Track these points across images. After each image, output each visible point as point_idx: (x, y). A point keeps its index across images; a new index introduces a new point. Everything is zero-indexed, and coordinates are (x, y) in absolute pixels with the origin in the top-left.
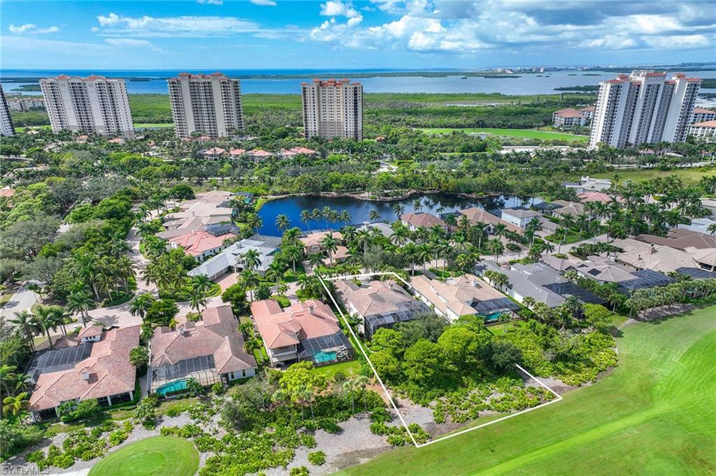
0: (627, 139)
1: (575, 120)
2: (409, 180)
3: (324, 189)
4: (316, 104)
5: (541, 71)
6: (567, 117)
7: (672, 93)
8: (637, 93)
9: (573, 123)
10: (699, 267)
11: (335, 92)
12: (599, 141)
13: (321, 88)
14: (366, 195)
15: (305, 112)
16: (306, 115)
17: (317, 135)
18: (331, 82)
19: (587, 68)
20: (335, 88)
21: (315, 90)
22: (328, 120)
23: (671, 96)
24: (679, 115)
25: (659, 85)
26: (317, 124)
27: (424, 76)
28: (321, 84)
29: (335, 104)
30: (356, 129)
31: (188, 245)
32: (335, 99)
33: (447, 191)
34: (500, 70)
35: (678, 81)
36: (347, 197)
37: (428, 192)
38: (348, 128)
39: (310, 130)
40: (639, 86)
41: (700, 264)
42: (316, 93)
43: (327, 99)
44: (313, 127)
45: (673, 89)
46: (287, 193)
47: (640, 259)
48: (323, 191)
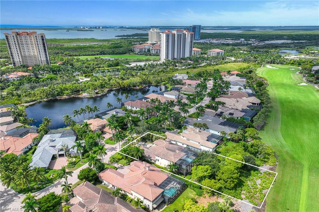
0: (174, 57)
1: (143, 49)
2: (103, 84)
3: (58, 95)
4: (17, 46)
5: (101, 28)
6: (140, 48)
7: (185, 37)
8: (174, 38)
9: (143, 51)
10: (252, 104)
11: (29, 39)
12: (164, 58)
13: (18, 36)
14: (85, 95)
15: (10, 50)
16: (11, 52)
17: (22, 64)
18: (24, 33)
19: (119, 27)
20: (28, 36)
21: (15, 37)
22: (26, 55)
23: (185, 39)
24: (189, 46)
25: (181, 35)
26: (20, 57)
27: (45, 30)
28: (18, 34)
29: (30, 45)
30: (47, 59)
31: (6, 149)
32: (30, 43)
33: (124, 87)
34: (82, 28)
35: (186, 33)
36: (74, 97)
37: (114, 89)
38: (42, 58)
39: (16, 61)
40: (174, 35)
41: (252, 103)
42: (15, 39)
43: (24, 43)
44: (17, 59)
45: (185, 36)
46: (35, 100)
47: (234, 105)
48: (58, 96)
